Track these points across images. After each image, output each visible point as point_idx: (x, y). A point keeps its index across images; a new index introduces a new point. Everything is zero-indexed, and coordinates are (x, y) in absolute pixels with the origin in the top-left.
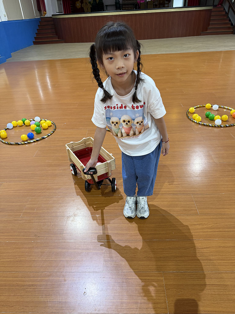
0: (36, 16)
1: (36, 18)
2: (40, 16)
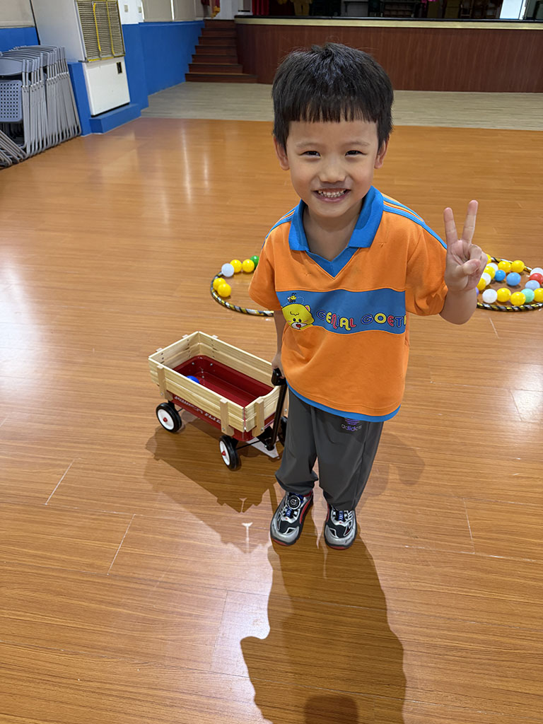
0: (196, 16)
1: (197, 19)
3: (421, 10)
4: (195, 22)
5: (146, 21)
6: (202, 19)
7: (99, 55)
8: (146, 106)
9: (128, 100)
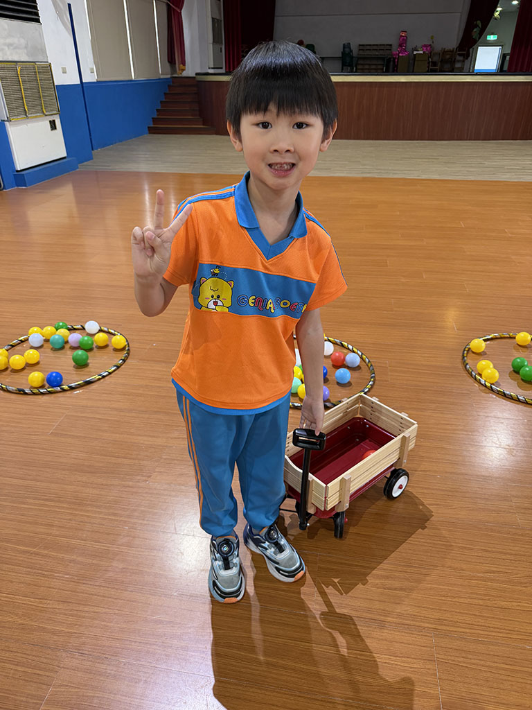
0: (162, 74)
1: (162, 77)
2: (172, 74)
3: (392, 63)
4: (159, 79)
5: (99, 80)
6: (169, 76)
7: (26, 114)
8: (91, 158)
9: (65, 154)
